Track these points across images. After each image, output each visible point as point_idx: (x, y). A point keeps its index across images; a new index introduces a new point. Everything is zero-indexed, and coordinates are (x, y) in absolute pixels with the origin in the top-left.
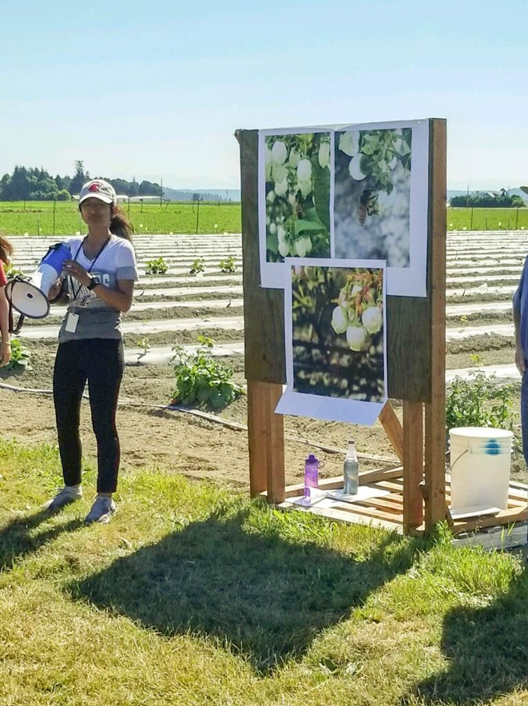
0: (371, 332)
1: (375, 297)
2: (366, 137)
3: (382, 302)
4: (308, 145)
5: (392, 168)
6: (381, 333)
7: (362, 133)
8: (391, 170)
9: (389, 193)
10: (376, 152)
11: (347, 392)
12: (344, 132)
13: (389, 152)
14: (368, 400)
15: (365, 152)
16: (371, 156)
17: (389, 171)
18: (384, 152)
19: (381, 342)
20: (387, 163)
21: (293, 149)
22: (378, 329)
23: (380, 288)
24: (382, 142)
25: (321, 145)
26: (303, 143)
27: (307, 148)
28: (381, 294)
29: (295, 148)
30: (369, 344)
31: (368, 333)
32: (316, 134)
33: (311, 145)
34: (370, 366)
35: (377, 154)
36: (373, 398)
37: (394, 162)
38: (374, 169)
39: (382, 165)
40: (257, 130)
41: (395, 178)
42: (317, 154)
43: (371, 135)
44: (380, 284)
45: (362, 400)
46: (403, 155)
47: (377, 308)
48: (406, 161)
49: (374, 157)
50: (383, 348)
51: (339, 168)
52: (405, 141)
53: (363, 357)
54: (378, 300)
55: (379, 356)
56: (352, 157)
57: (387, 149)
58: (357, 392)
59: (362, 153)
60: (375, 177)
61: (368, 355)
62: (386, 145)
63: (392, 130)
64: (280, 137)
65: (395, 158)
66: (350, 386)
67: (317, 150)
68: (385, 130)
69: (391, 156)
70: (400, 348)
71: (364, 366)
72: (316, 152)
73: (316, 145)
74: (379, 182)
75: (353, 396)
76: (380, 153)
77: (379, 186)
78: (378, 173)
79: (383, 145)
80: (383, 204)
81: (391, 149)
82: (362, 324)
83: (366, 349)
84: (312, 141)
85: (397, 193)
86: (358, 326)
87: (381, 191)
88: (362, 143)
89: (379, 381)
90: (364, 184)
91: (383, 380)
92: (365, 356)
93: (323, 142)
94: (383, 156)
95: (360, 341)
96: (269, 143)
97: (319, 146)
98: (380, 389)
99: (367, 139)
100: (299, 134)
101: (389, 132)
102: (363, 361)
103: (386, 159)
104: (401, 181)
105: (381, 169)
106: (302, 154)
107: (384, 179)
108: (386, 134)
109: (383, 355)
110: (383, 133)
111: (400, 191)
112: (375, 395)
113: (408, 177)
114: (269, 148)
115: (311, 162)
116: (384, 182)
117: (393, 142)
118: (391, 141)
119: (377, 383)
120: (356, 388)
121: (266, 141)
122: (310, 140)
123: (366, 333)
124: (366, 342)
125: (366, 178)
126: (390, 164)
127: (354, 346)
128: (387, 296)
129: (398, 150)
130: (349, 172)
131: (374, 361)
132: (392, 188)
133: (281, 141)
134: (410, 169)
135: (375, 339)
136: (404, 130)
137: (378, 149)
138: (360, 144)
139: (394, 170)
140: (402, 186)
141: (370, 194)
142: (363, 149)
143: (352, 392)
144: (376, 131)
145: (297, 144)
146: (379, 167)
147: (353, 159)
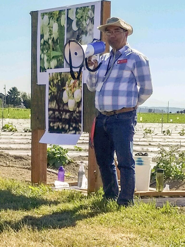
0: (77, 101)
1: (79, 84)
2: (78, 10)
3: (81, 87)
4: (57, 16)
5: (87, 24)
6: (81, 101)
7: (77, 9)
8: (87, 25)
9: (86, 36)
10: (82, 17)
11: (68, 131)
12: (70, 9)
13: (86, 17)
14: (75, 134)
15: (78, 18)
16: (80, 19)
17: (86, 26)
18: (85, 17)
19: (80, 106)
20: (86, 22)
21: (51, 18)
22: (80, 100)
23: (81, 80)
24: (84, 12)
25: (62, 16)
26: (55, 15)
27: (57, 18)
28: (81, 83)
29: (52, 18)
30: (76, 107)
31: (76, 102)
32: (60, 11)
33: (58, 16)
34: (76, 117)
35: (82, 18)
36: (77, 133)
37: (88, 21)
38: (81, 25)
39: (84, 23)
40: (38, 11)
41: (88, 29)
42: (60, 20)
43: (80, 9)
44: (81, 79)
45: (73, 134)
46: (91, 18)
47: (80, 89)
48: (92, 20)
49: (81, 20)
50: (81, 109)
51: (68, 26)
52: (92, 11)
53: (74, 113)
54: (80, 86)
55: (80, 112)
56: (73, 20)
57: (86, 16)
58: (72, 130)
59: (77, 18)
60: (81, 29)
61: (76, 112)
62: (85, 14)
63: (88, 7)
64: (46, 13)
65: (89, 19)
66: (69, 128)
67: (60, 18)
68: (85, 7)
69: (87, 18)
70: (88, 108)
71: (74, 117)
72: (60, 19)
73: (60, 16)
74: (83, 31)
75: (70, 133)
76: (83, 18)
77: (83, 32)
78: (82, 26)
79: (84, 14)
80: (84, 41)
81: (87, 15)
82: (74, 98)
83: (75, 109)
84: (58, 14)
85: (89, 35)
86: (72, 99)
87: (83, 35)
88: (77, 13)
89: (80, 124)
90: (77, 32)
91: (81, 123)
92: (75, 113)
93: (62, 14)
94: (84, 19)
95: (73, 106)
96: (42, 16)
97: (61, 16)
98: (80, 128)
99: (78, 12)
100: (54, 11)
101: (87, 8)
102: (74, 115)
103: (85, 20)
104: (90, 30)
105: (84, 25)
106: (55, 21)
107: (85, 29)
108: (85, 9)
109: (81, 112)
110: (84, 8)
111: (90, 34)
112: (78, 131)
113: (93, 28)
114: (42, 19)
115: (58, 23)
116: (84, 31)
117: (88, 12)
118: (87, 12)
119: (79, 125)
120: (71, 128)
121: (41, 15)
122: (57, 14)
123: (75, 102)
124: (75, 106)
125: (78, 29)
126: (87, 22)
127: (71, 109)
128: (84, 84)
129: (90, 15)
130: (72, 27)
131: (78, 115)
132: (87, 34)
133: (47, 15)
134: (94, 24)
135: (78, 104)
136: (92, 6)
137: (82, 15)
138: (76, 14)
139: (88, 25)
140: (91, 32)
141: (79, 36)
142: (77, 16)
143: (70, 130)
144: (81, 7)
145: (53, 16)
146: (83, 24)
147: (73, 21)
